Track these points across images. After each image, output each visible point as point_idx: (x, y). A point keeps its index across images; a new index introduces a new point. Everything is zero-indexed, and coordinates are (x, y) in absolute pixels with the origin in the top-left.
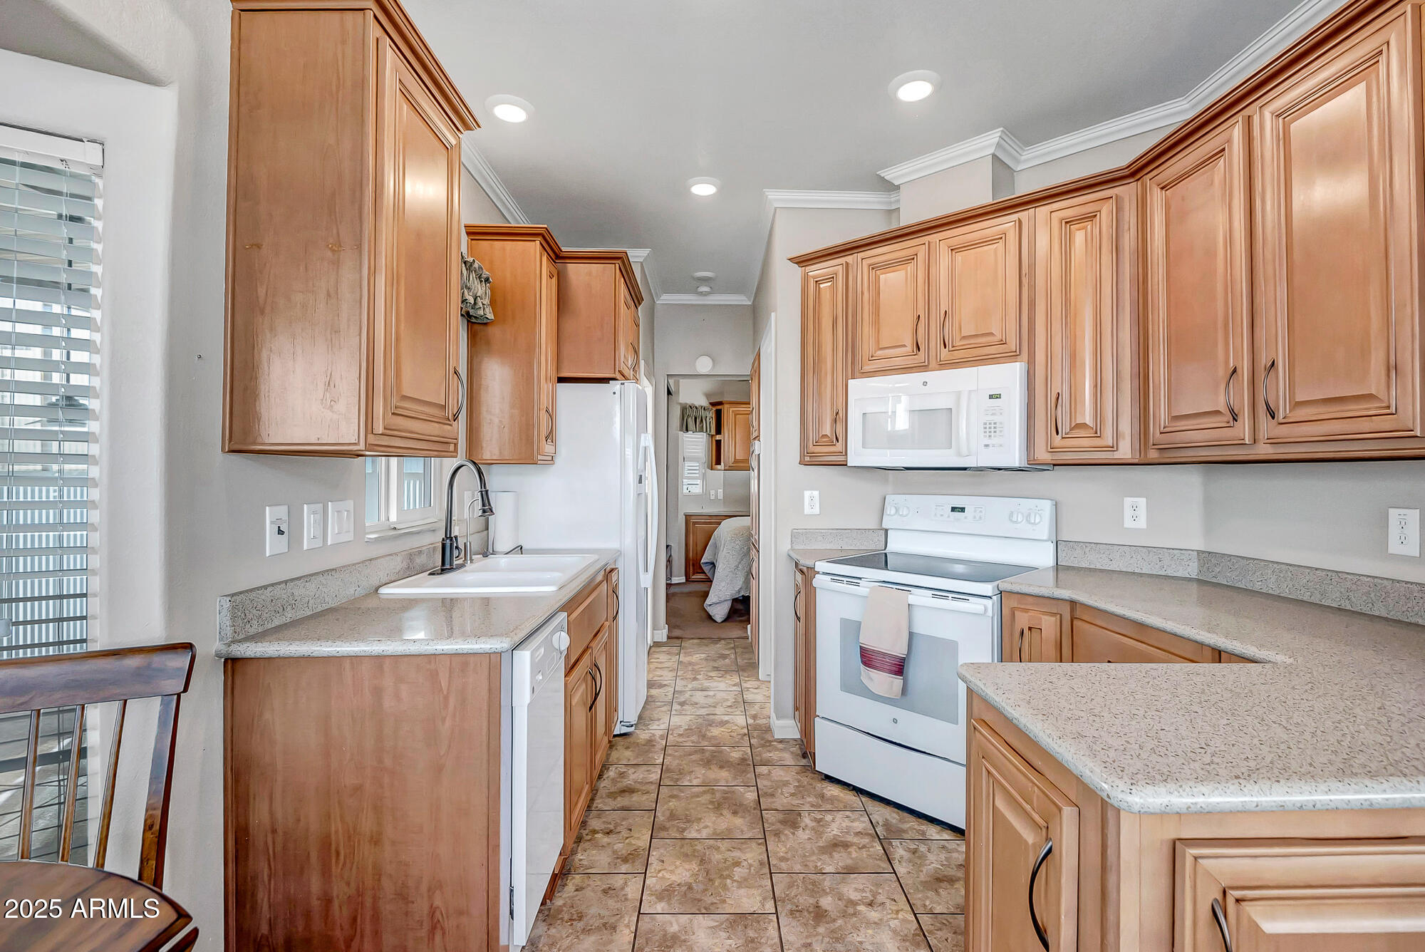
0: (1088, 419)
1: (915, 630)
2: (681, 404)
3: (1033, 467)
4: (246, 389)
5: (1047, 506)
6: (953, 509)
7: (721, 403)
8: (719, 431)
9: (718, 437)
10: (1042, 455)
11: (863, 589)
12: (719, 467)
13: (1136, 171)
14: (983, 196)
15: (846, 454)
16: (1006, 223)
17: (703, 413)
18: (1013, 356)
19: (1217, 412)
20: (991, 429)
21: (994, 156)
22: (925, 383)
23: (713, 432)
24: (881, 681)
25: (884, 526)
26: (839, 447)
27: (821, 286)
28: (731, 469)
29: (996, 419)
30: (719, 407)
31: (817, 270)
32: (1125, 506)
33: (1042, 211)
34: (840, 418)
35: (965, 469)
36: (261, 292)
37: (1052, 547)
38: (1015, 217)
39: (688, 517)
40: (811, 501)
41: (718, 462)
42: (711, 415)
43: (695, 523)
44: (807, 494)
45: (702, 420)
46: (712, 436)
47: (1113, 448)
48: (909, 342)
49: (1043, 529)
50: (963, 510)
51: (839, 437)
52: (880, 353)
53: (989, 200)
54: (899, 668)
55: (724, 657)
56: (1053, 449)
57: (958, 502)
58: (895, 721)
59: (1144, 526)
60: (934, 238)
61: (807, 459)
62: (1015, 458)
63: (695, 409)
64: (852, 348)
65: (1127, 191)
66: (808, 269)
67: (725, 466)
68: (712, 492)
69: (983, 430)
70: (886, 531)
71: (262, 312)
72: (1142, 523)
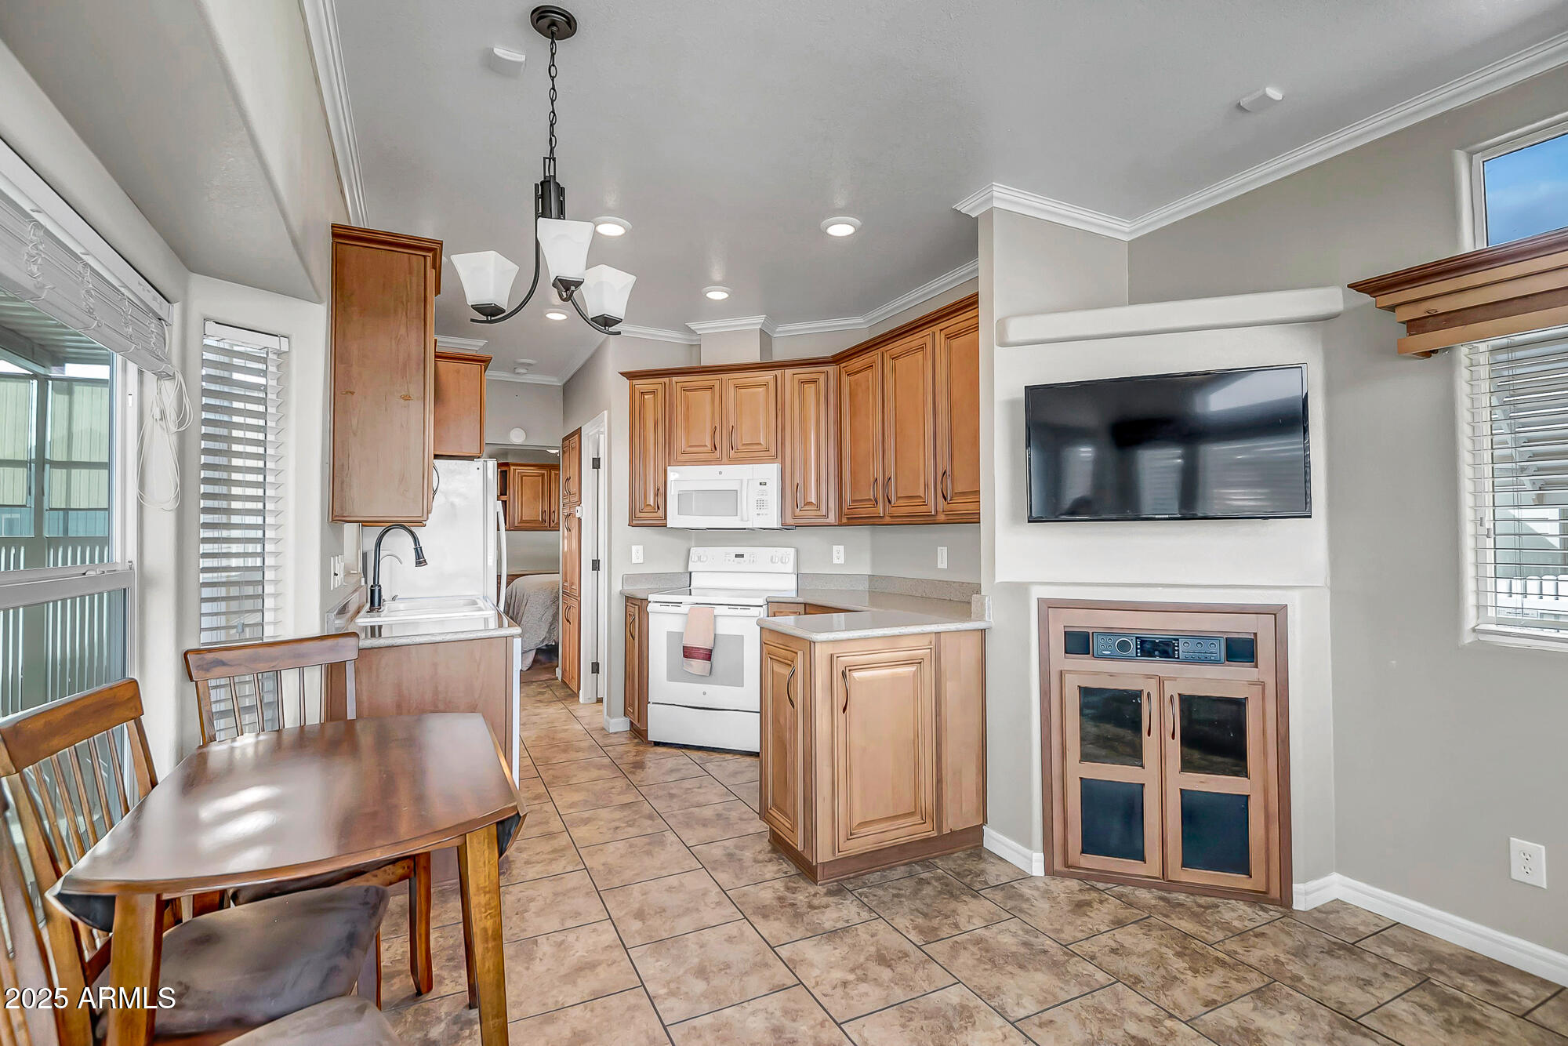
0: (813, 500)
1: (717, 633)
3: (785, 527)
4: (342, 483)
5: (792, 551)
6: (737, 556)
7: (506, 465)
8: (503, 492)
9: (504, 498)
10: (790, 521)
11: (684, 609)
13: (838, 359)
14: (755, 357)
15: (666, 518)
16: (768, 376)
18: (772, 459)
19: (870, 500)
20: (761, 504)
21: (760, 329)
22: (720, 473)
24: (697, 665)
25: (690, 570)
26: (661, 513)
27: (646, 397)
29: (763, 498)
30: (504, 469)
31: (642, 384)
32: (834, 551)
33: (789, 372)
34: (662, 492)
35: (745, 529)
36: (354, 422)
37: (795, 576)
38: (774, 373)
40: (637, 554)
44: (634, 548)
46: (499, 497)
47: (826, 516)
48: (708, 443)
49: (790, 567)
50: (742, 556)
51: (661, 505)
52: (689, 449)
53: (758, 360)
54: (708, 655)
55: (542, 693)
56: (795, 517)
57: (740, 550)
58: (705, 693)
59: (843, 562)
60: (725, 376)
61: (634, 522)
62: (775, 522)
64: (669, 442)
65: (831, 369)
66: (635, 382)
69: (756, 505)
70: (690, 573)
71: (355, 434)
72: (842, 561)
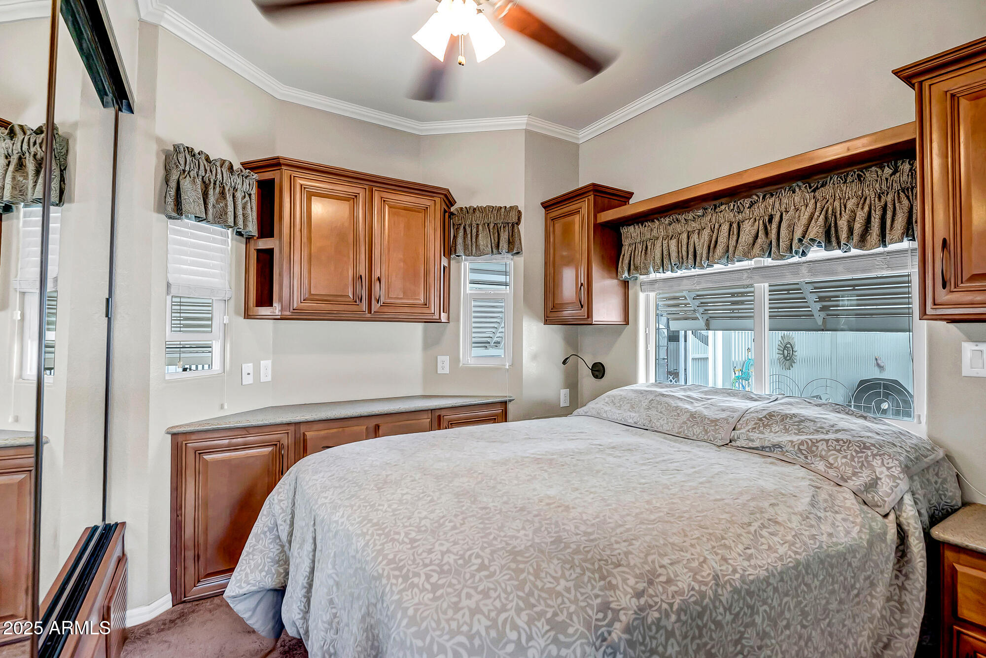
2: (159, 140)
7: (275, 163)
8: (267, 227)
9: (264, 244)
12: (264, 311)
17: (229, 181)
23: (252, 228)
28: (299, 315)
30: (267, 176)
39: (180, 439)
41: (265, 297)
42: (248, 186)
43: (199, 453)
45: (223, 194)
46: (249, 239)
63: (203, 162)
67: (282, 310)
68: (248, 367)
